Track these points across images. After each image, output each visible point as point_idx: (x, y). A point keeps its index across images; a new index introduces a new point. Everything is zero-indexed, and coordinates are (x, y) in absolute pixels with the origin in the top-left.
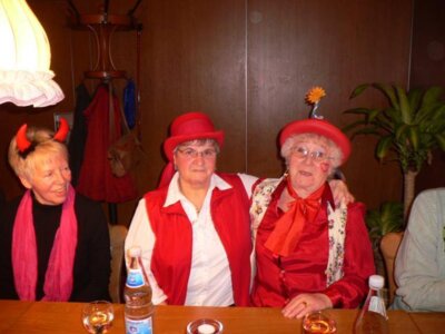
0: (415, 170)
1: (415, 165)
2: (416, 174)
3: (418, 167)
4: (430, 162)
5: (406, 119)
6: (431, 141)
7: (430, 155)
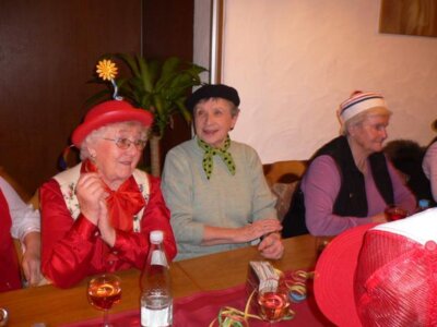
0: (159, 135)
1: (158, 131)
2: (159, 138)
3: (161, 132)
4: (172, 126)
5: (148, 87)
6: (171, 106)
7: (172, 120)
